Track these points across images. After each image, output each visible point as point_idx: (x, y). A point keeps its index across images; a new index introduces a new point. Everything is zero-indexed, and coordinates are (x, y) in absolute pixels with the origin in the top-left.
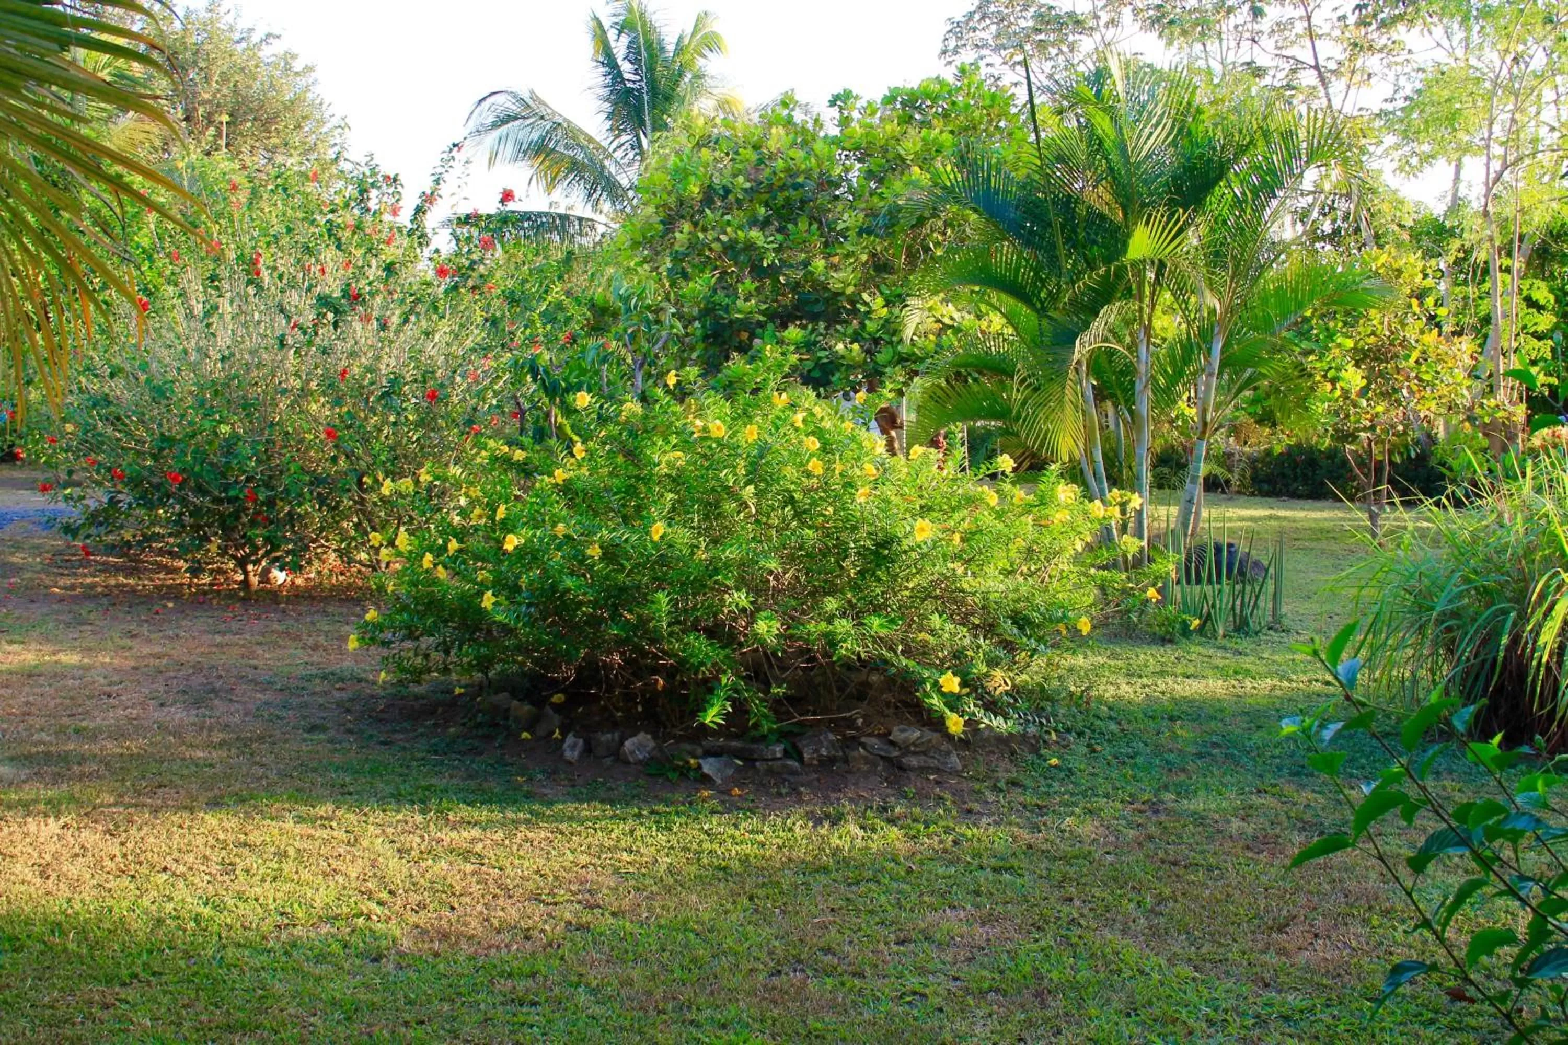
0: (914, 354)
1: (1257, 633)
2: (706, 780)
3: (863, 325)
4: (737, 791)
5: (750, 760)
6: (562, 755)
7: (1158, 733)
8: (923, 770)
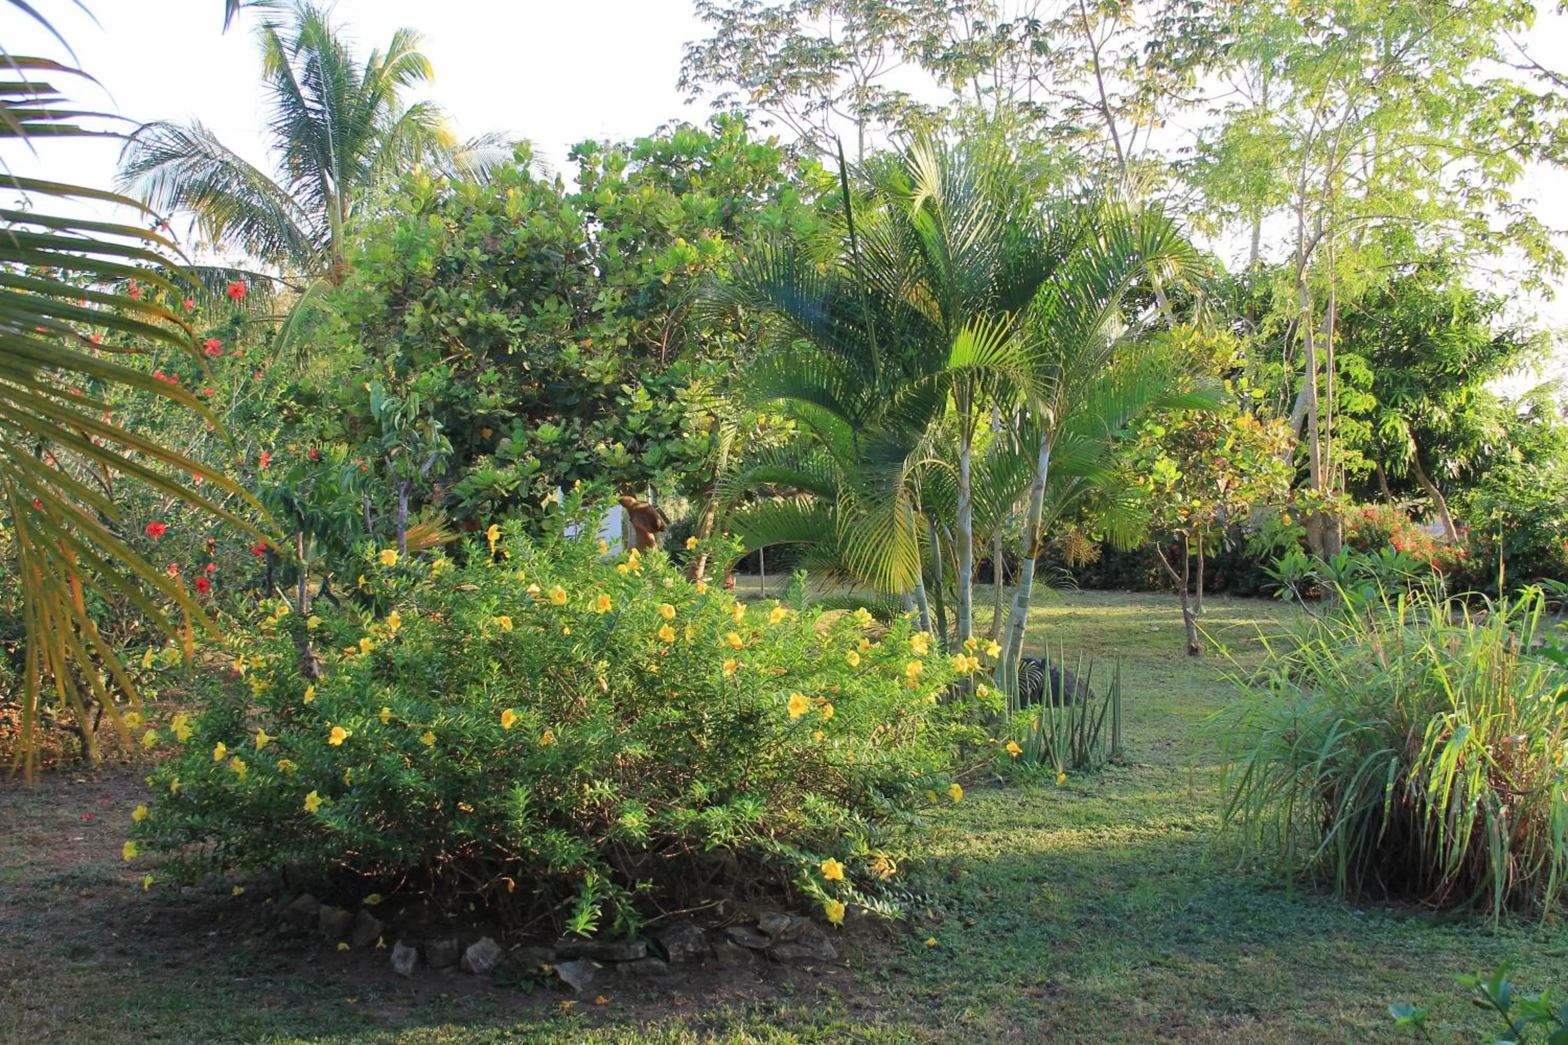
0: (684, 453)
1: (1098, 769)
2: (564, 988)
3: (624, 421)
4: (601, 1000)
5: (610, 962)
6: (391, 967)
7: (1028, 899)
8: (797, 961)
